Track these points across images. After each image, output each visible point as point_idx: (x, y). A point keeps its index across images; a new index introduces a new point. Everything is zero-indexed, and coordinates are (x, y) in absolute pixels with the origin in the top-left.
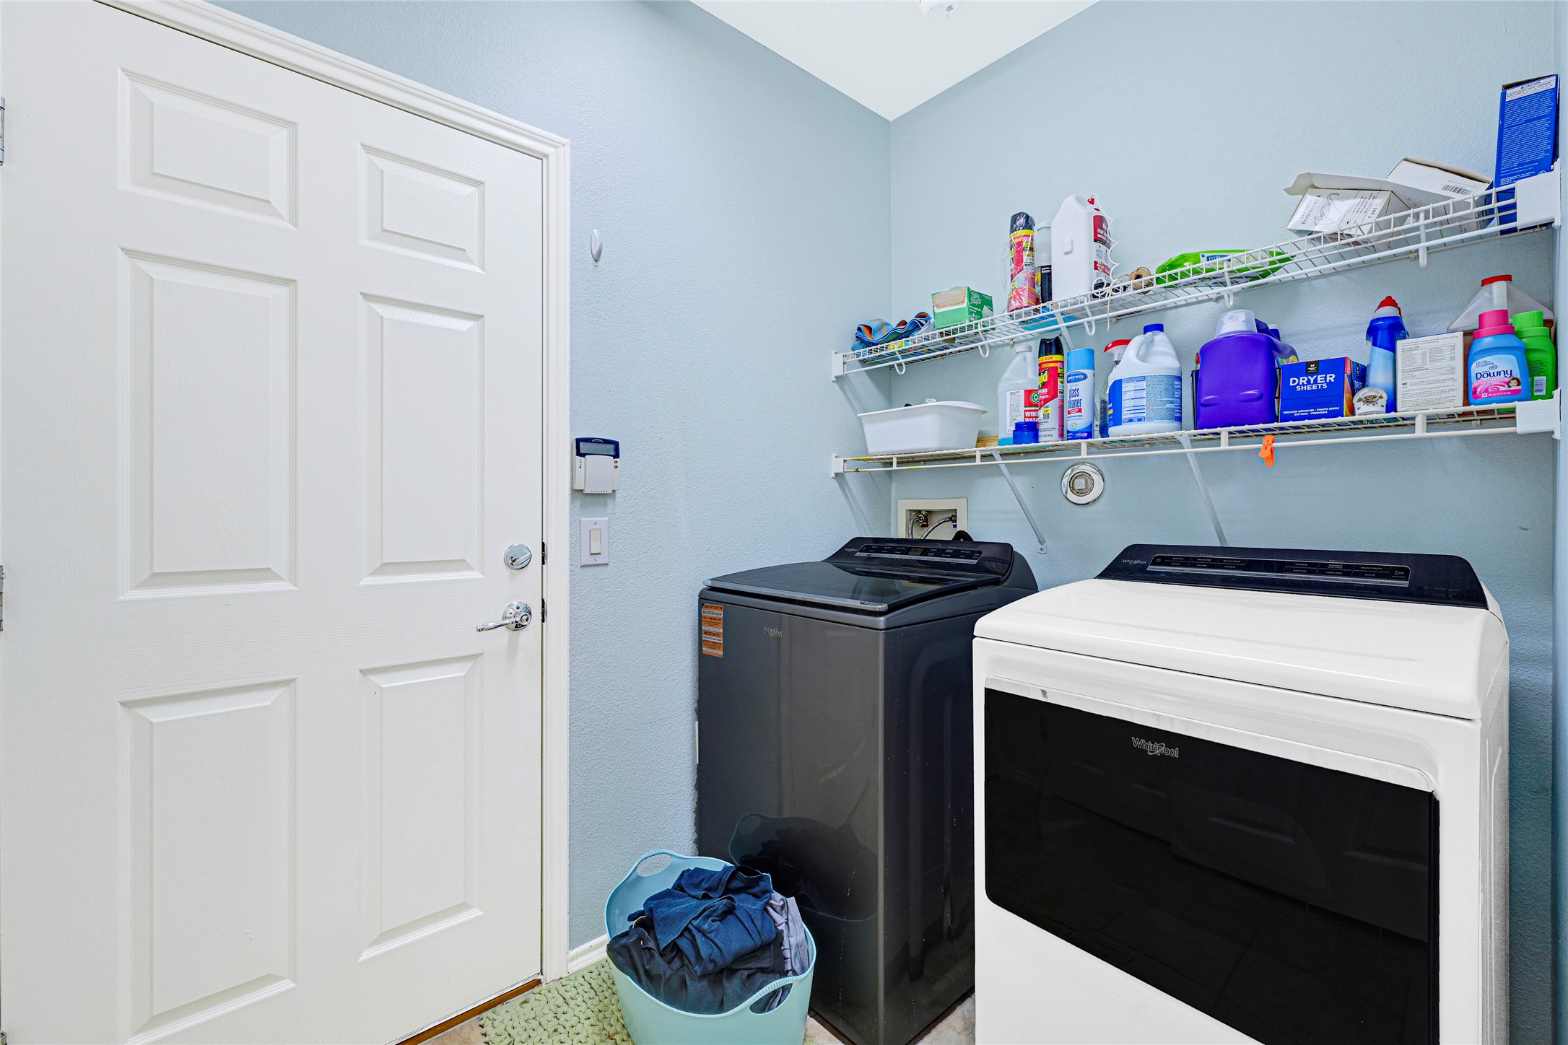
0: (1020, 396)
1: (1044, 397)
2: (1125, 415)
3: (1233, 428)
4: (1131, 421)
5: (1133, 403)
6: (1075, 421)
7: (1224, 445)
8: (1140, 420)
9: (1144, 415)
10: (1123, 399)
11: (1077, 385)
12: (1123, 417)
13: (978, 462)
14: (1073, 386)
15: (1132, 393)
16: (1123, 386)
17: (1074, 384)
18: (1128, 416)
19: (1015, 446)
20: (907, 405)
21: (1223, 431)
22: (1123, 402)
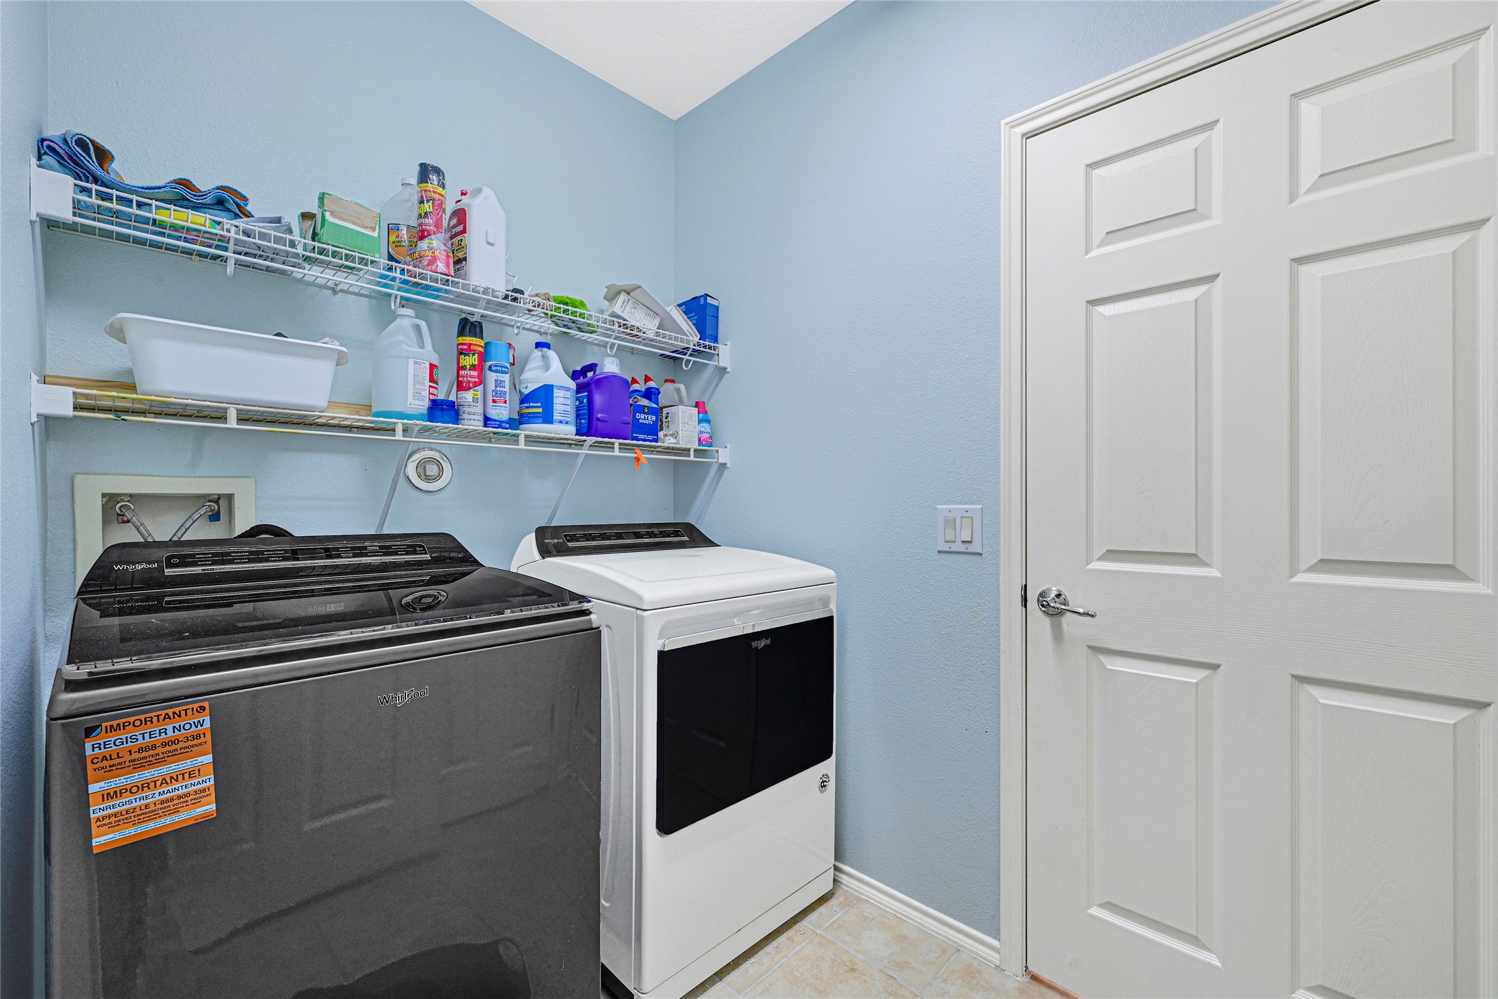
0: (425, 368)
1: (473, 380)
2: (556, 416)
3: (621, 441)
4: (561, 422)
5: (562, 408)
6: (502, 411)
7: (617, 452)
8: (567, 423)
9: (569, 419)
10: (555, 402)
11: (503, 377)
12: (555, 418)
13: (399, 436)
14: (500, 376)
15: (562, 399)
16: (555, 391)
17: (501, 375)
18: (559, 418)
19: (429, 423)
20: (279, 334)
21: (617, 442)
22: (554, 405)
